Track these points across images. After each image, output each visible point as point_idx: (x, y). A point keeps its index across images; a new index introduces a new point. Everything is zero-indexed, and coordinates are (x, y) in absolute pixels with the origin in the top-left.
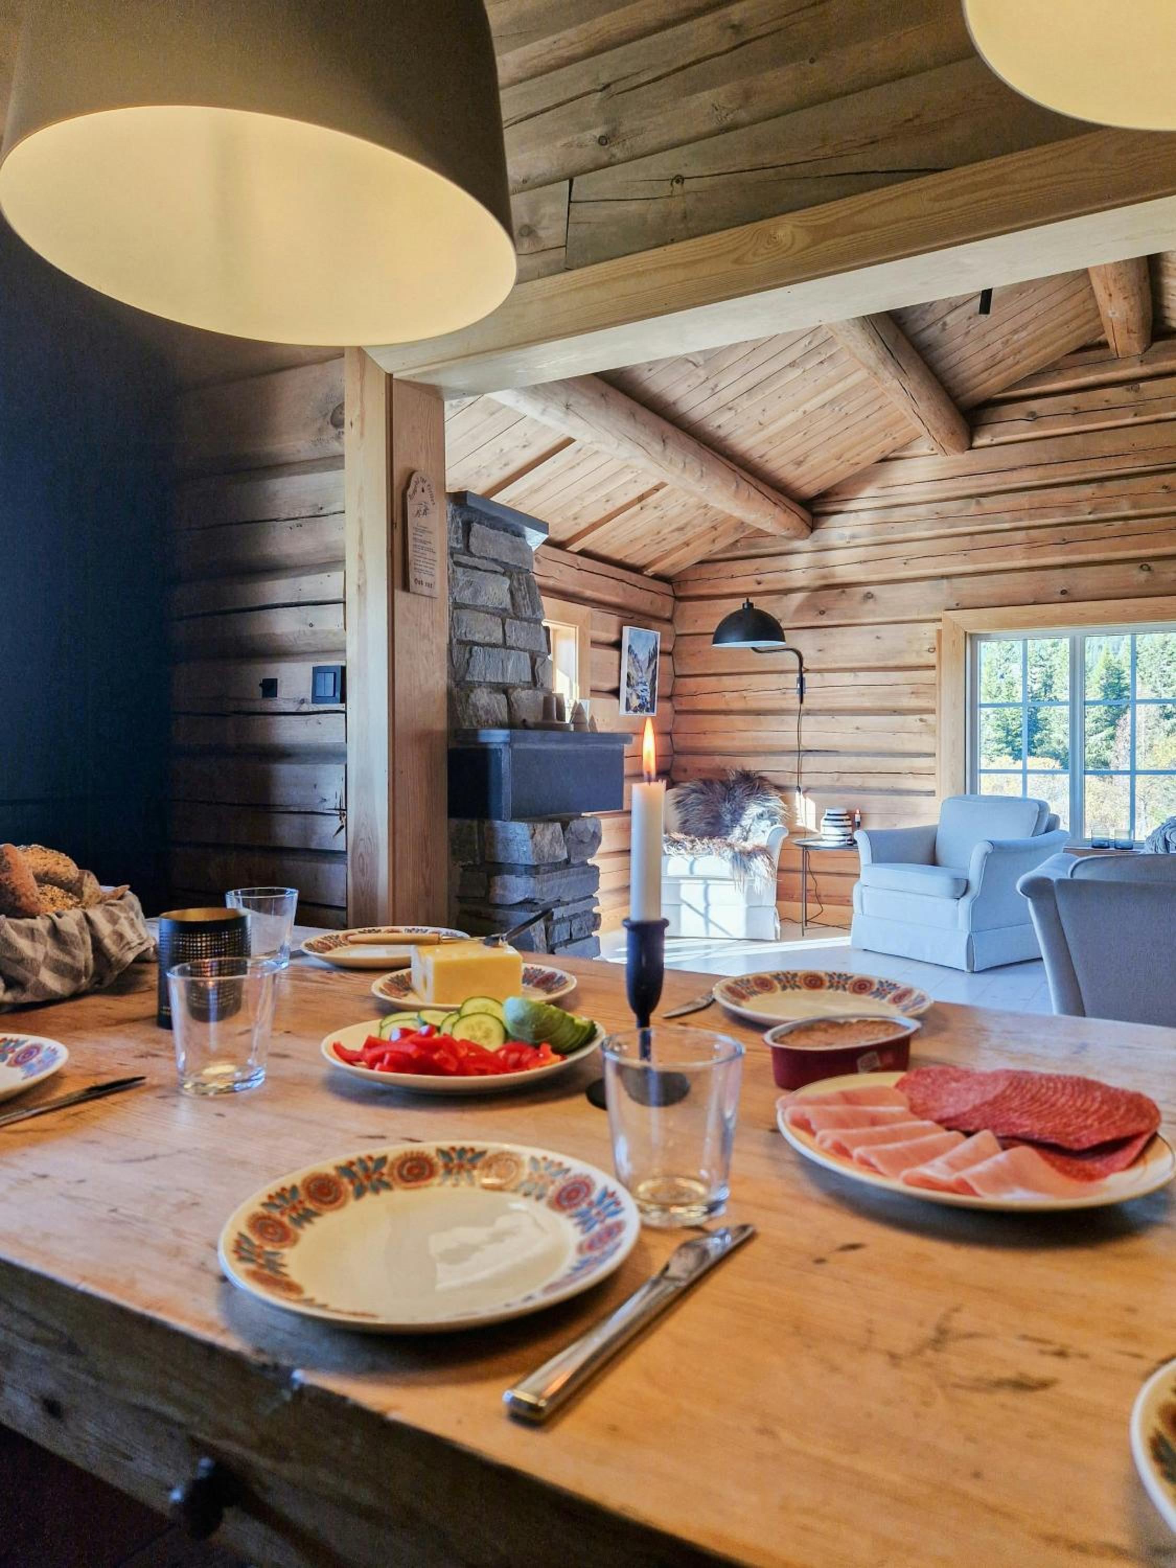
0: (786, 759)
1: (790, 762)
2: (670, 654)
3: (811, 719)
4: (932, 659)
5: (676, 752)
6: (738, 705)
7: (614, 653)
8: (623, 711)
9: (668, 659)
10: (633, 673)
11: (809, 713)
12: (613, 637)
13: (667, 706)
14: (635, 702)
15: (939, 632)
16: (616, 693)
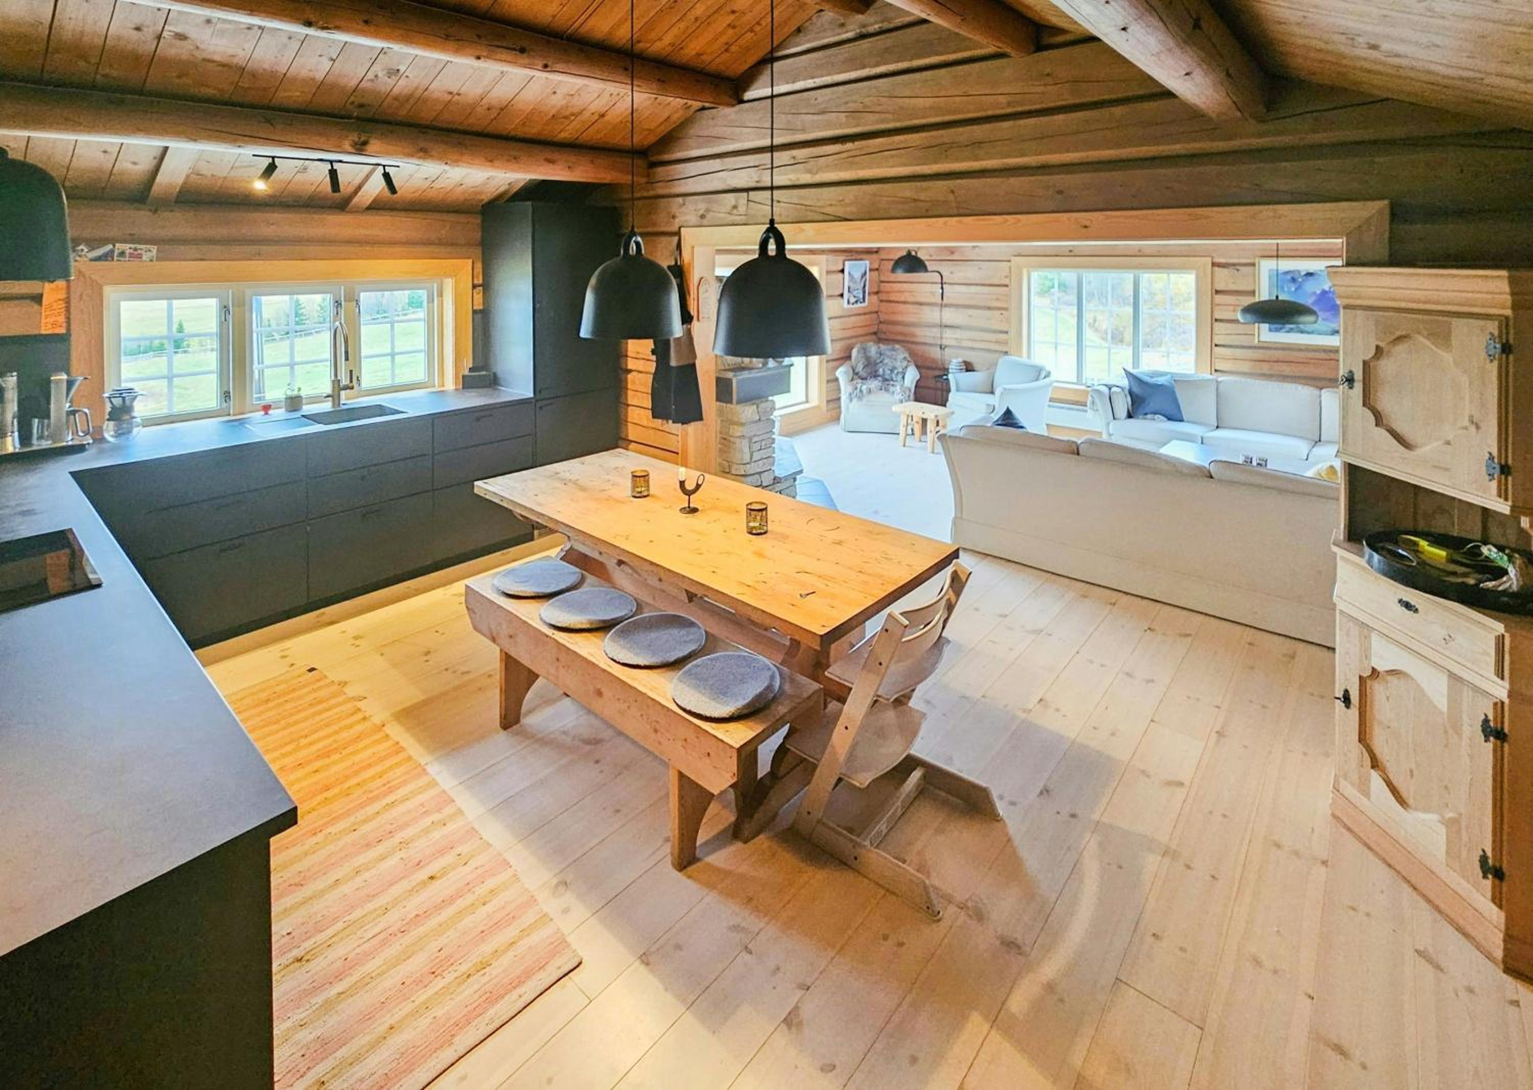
0: (935, 330)
1: (935, 332)
2: (877, 269)
3: (947, 309)
4: (1006, 281)
5: (881, 322)
6: (910, 299)
7: (841, 275)
8: (846, 305)
9: (876, 273)
10: (852, 286)
11: (946, 306)
12: (840, 268)
13: (875, 298)
14: (853, 300)
15: (1010, 268)
16: (842, 295)
